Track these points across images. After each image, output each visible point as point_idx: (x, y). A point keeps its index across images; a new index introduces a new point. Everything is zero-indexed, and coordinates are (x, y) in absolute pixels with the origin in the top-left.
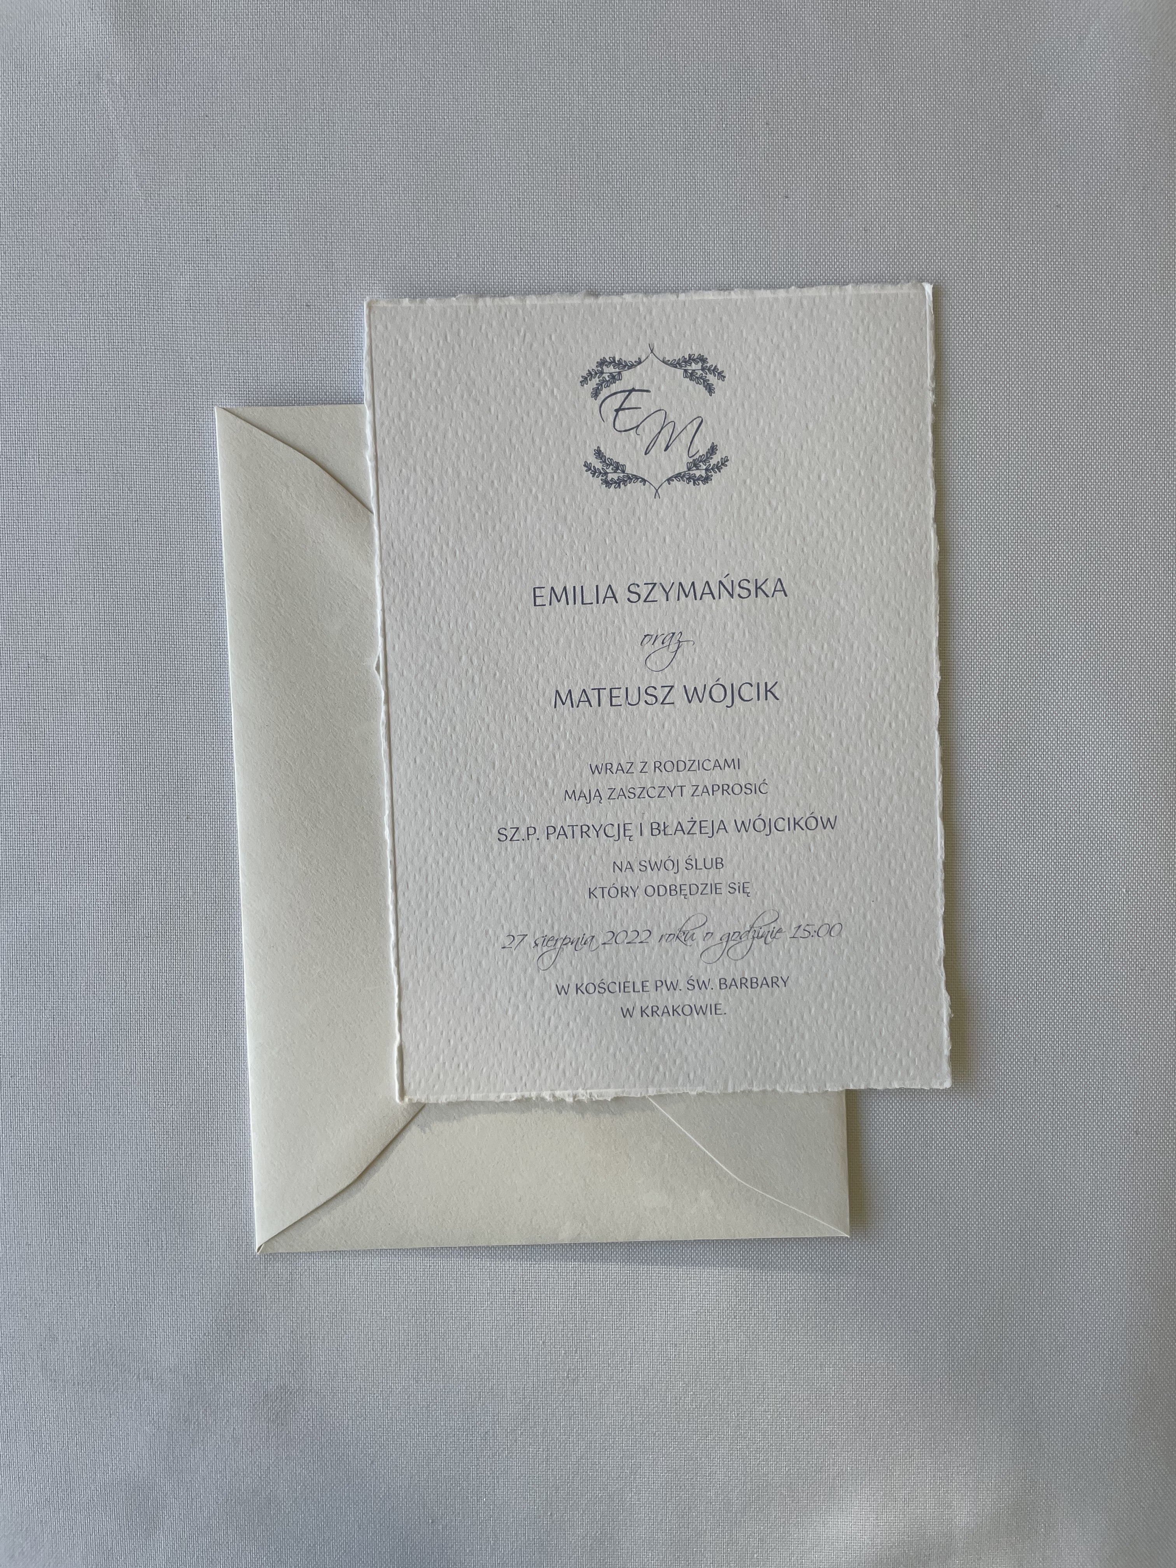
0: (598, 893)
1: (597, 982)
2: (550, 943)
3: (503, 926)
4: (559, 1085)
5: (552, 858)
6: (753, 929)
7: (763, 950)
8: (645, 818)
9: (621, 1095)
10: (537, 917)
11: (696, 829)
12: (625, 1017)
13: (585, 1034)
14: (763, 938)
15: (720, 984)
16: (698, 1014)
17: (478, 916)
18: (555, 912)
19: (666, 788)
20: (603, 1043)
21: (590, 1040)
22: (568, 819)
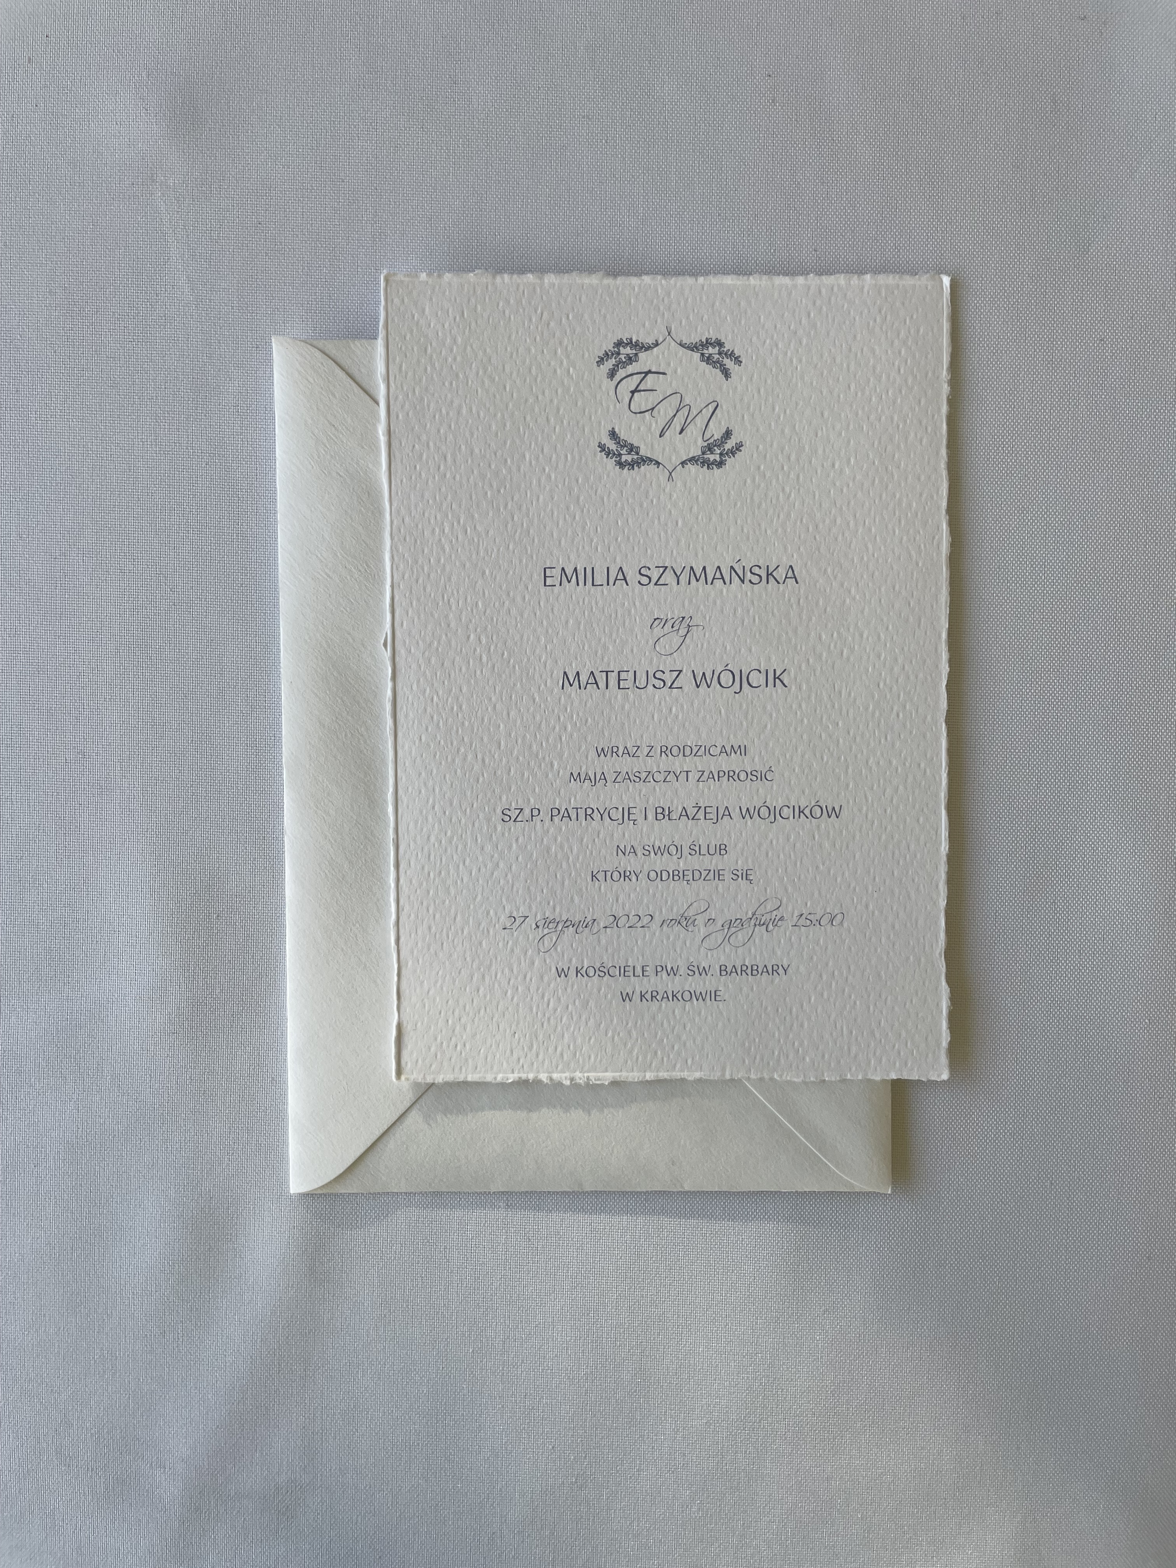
0: (601, 876)
1: (597, 965)
2: (551, 926)
3: (504, 908)
4: (557, 1068)
5: (556, 839)
6: (755, 917)
7: (765, 937)
8: (650, 802)
9: (619, 1079)
10: (538, 899)
11: (701, 815)
12: (624, 1001)
13: (583, 1018)
14: (765, 926)
15: (721, 970)
16: (697, 1000)
17: (479, 897)
18: (557, 894)
19: (672, 773)
20: (602, 1026)
21: (589, 1023)
22: (572, 801)
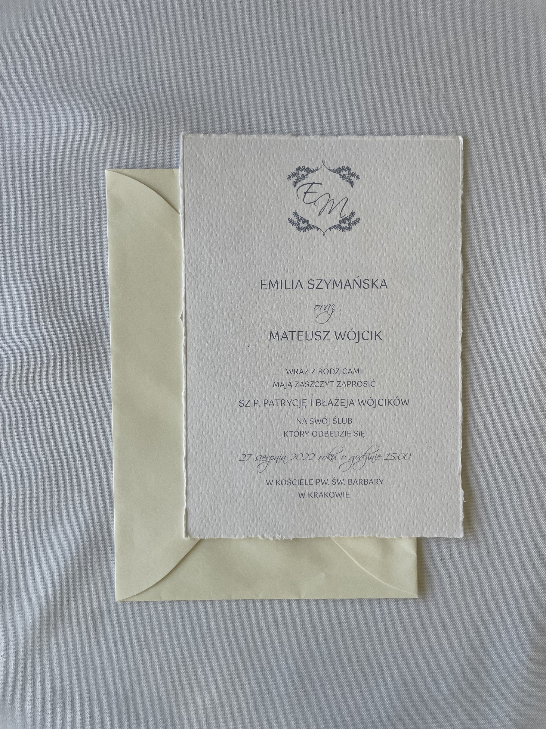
0: (289, 434)
1: (287, 479)
2: (264, 459)
3: (240, 450)
4: (266, 531)
5: (266, 416)
6: (366, 455)
8: (313, 397)
9: (297, 537)
10: (257, 445)
11: (339, 403)
12: (300, 497)
13: (280, 505)
14: (371, 460)
15: (349, 482)
16: (337, 497)
17: (228, 444)
18: (267, 443)
19: (324, 383)
20: (289, 510)
21: (283, 509)
22: (275, 396)
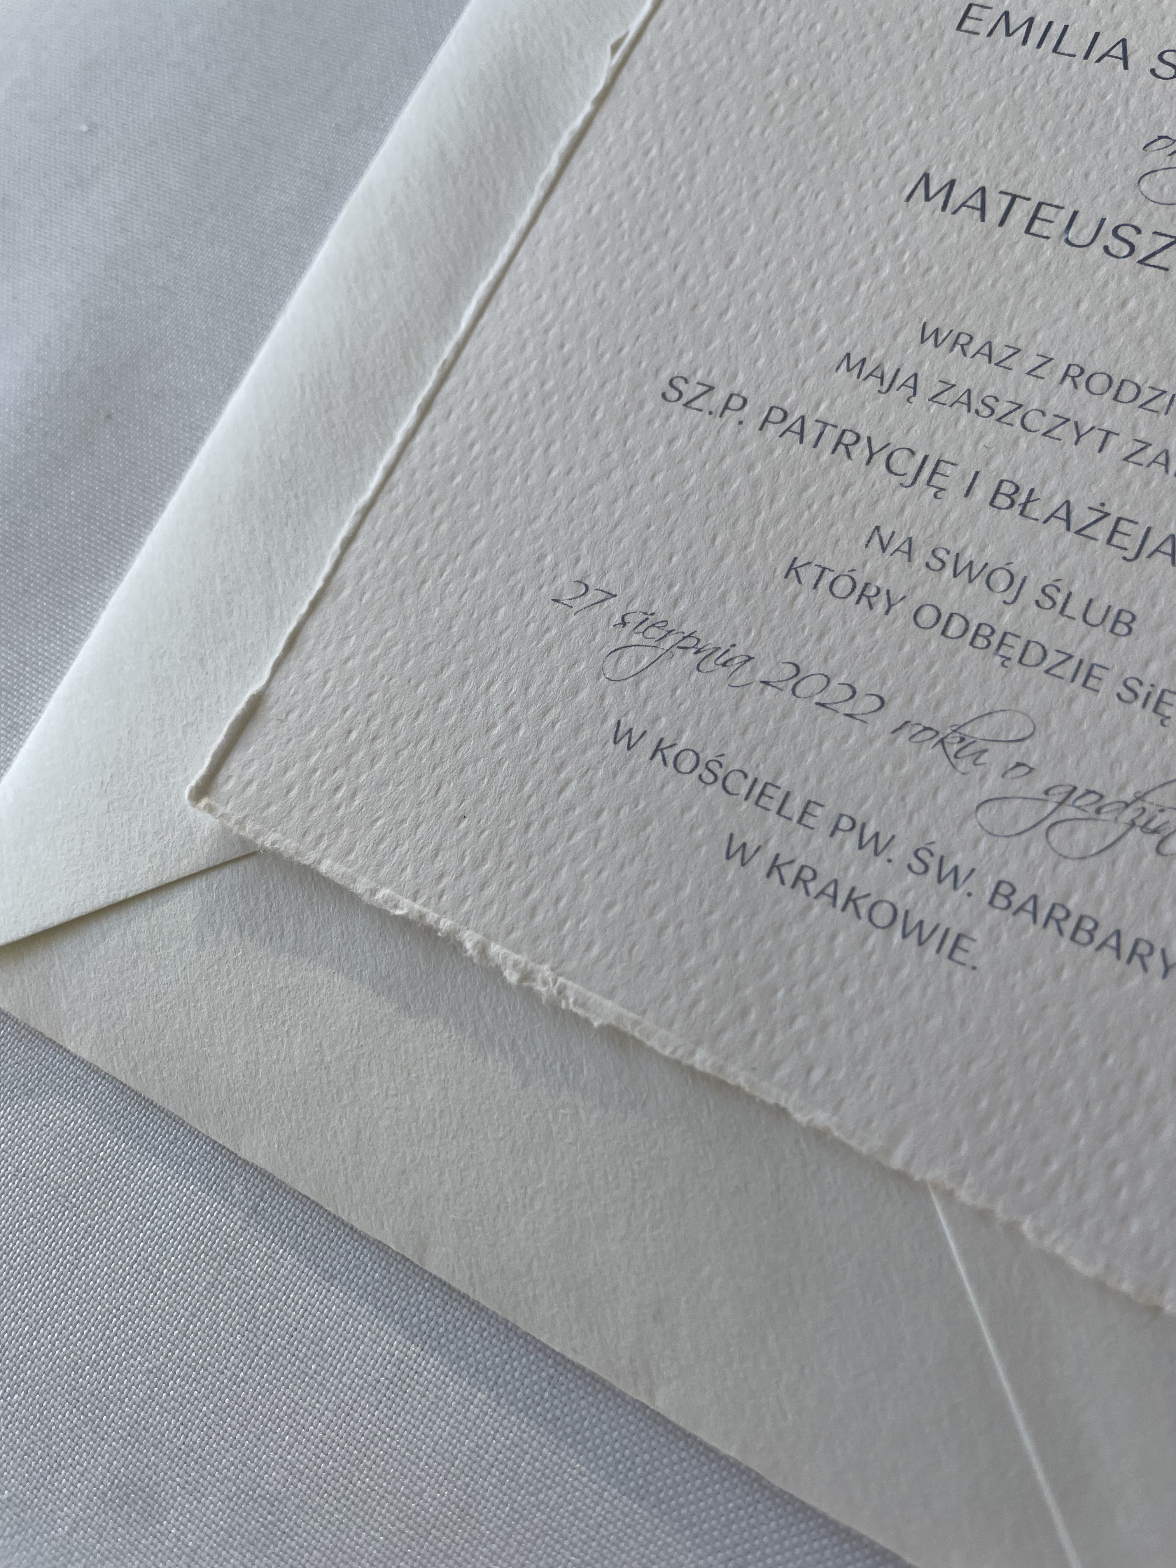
0: (809, 575)
1: (708, 754)
2: (653, 632)
3: (577, 560)
4: (509, 933)
5: (750, 468)
6: (1140, 804)
7: (1145, 863)
8: (993, 465)
9: (628, 1028)
10: (654, 569)
11: (1102, 531)
12: (728, 857)
13: (622, 851)
15: (996, 892)
16: (905, 936)
17: (542, 520)
18: (698, 576)
19: (1071, 424)
20: (651, 890)
21: (626, 870)
22: (823, 407)
